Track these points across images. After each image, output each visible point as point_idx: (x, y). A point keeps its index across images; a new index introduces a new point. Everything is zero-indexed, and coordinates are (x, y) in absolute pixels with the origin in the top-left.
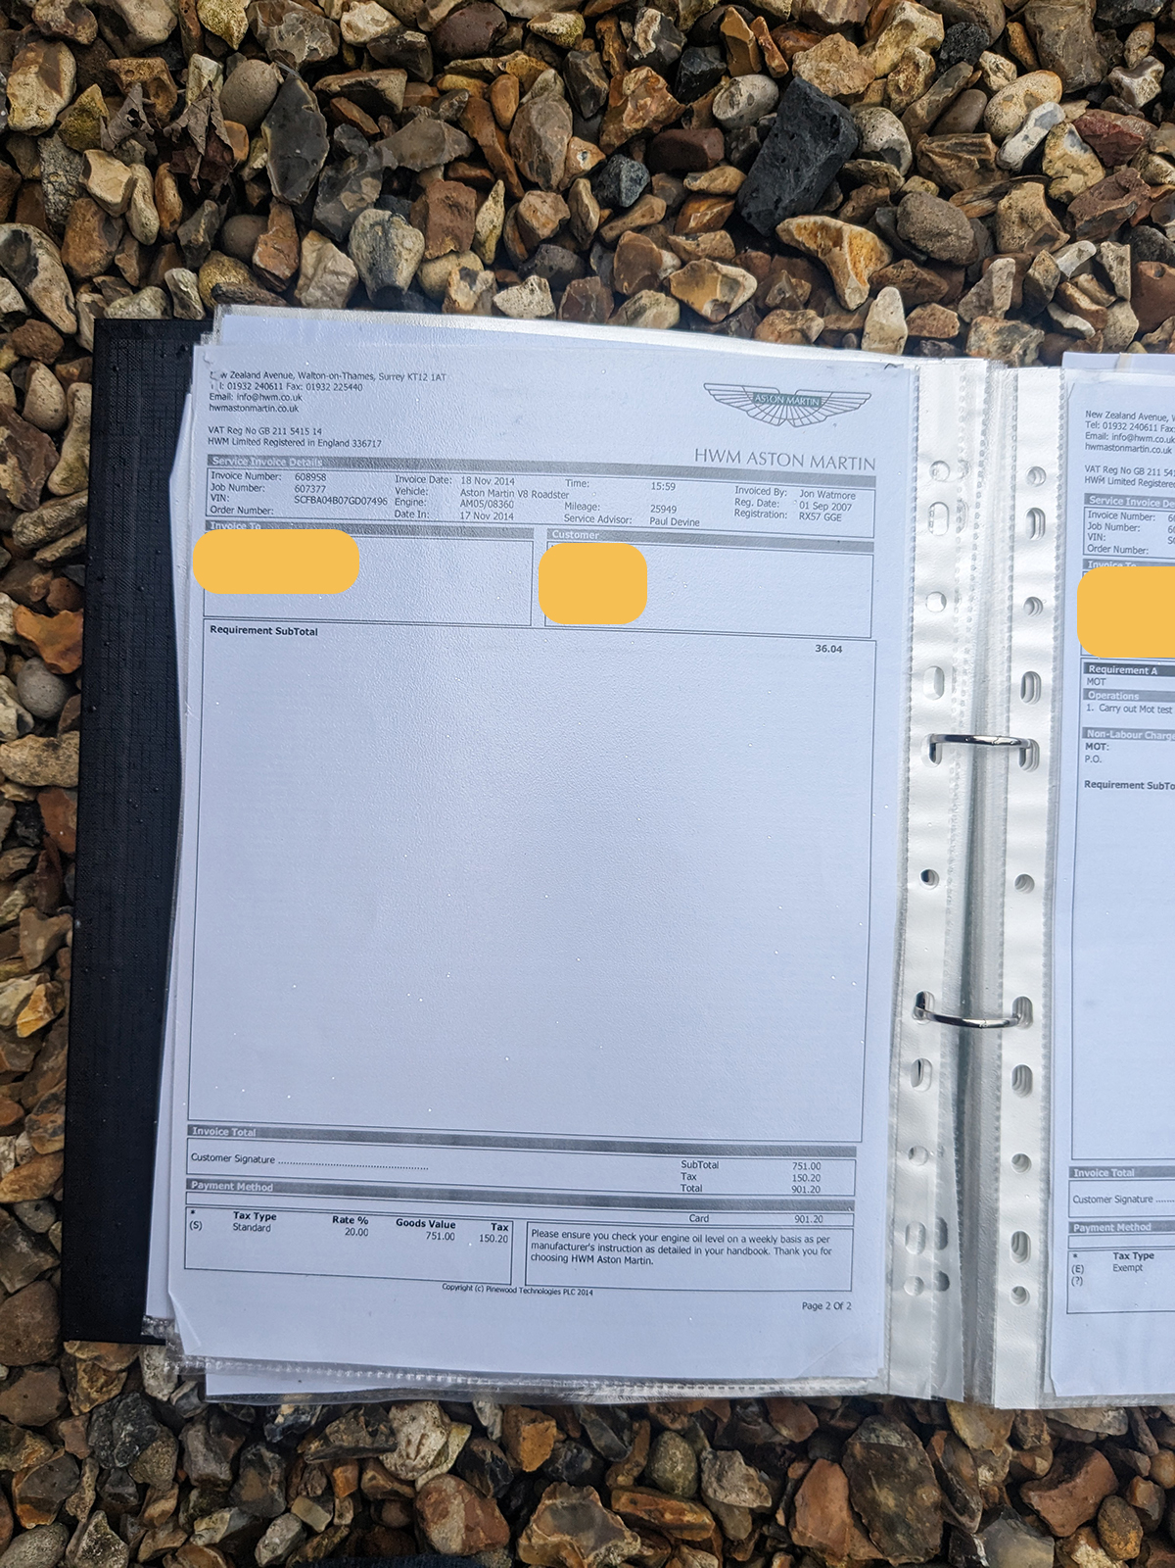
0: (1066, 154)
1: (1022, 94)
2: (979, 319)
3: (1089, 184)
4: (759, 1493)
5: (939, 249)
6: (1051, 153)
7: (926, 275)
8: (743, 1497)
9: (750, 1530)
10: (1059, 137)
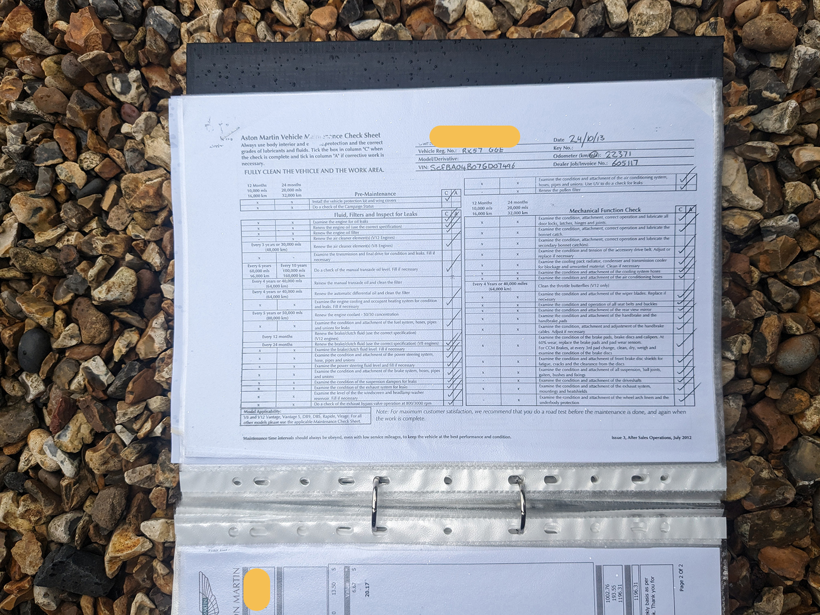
0: (70, 441)
1: (40, 456)
2: (157, 481)
3: (86, 421)
4: (776, 594)
5: (120, 507)
6: (70, 449)
7: (134, 510)
8: (778, 602)
9: (795, 594)
10: (61, 444)
